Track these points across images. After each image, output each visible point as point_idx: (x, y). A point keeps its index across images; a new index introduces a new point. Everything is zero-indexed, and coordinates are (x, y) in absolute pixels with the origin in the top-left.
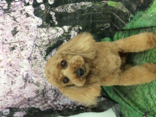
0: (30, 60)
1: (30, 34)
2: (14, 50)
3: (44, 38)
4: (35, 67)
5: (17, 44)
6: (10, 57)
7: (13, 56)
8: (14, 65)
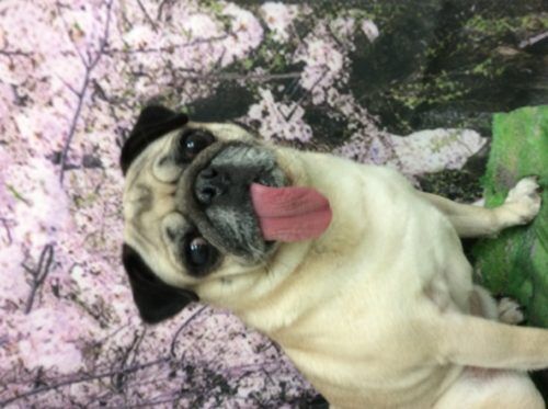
0: (66, 167)
3: (141, 58)
4: (88, 211)
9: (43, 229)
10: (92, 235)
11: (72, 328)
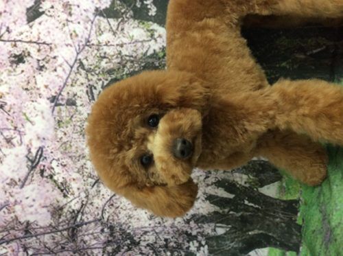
0: (56, 105)
1: (72, 29)
2: (21, 64)
3: (106, 49)
5: (33, 49)
6: (6, 83)
7: (14, 82)
8: (11, 108)
9: (39, 138)
10: (65, 143)
11: (46, 198)
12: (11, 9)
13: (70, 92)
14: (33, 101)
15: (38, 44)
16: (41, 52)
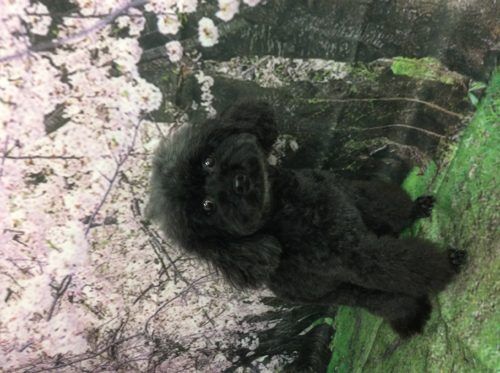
0: (92, 226)
1: (110, 138)
2: (42, 185)
4: (101, 252)
5: (57, 166)
6: (21, 207)
7: (32, 205)
8: (29, 238)
9: (67, 266)
10: (101, 265)
11: (79, 323)
12: (22, 117)
13: (111, 210)
14: (60, 225)
15: (65, 158)
16: (69, 168)
